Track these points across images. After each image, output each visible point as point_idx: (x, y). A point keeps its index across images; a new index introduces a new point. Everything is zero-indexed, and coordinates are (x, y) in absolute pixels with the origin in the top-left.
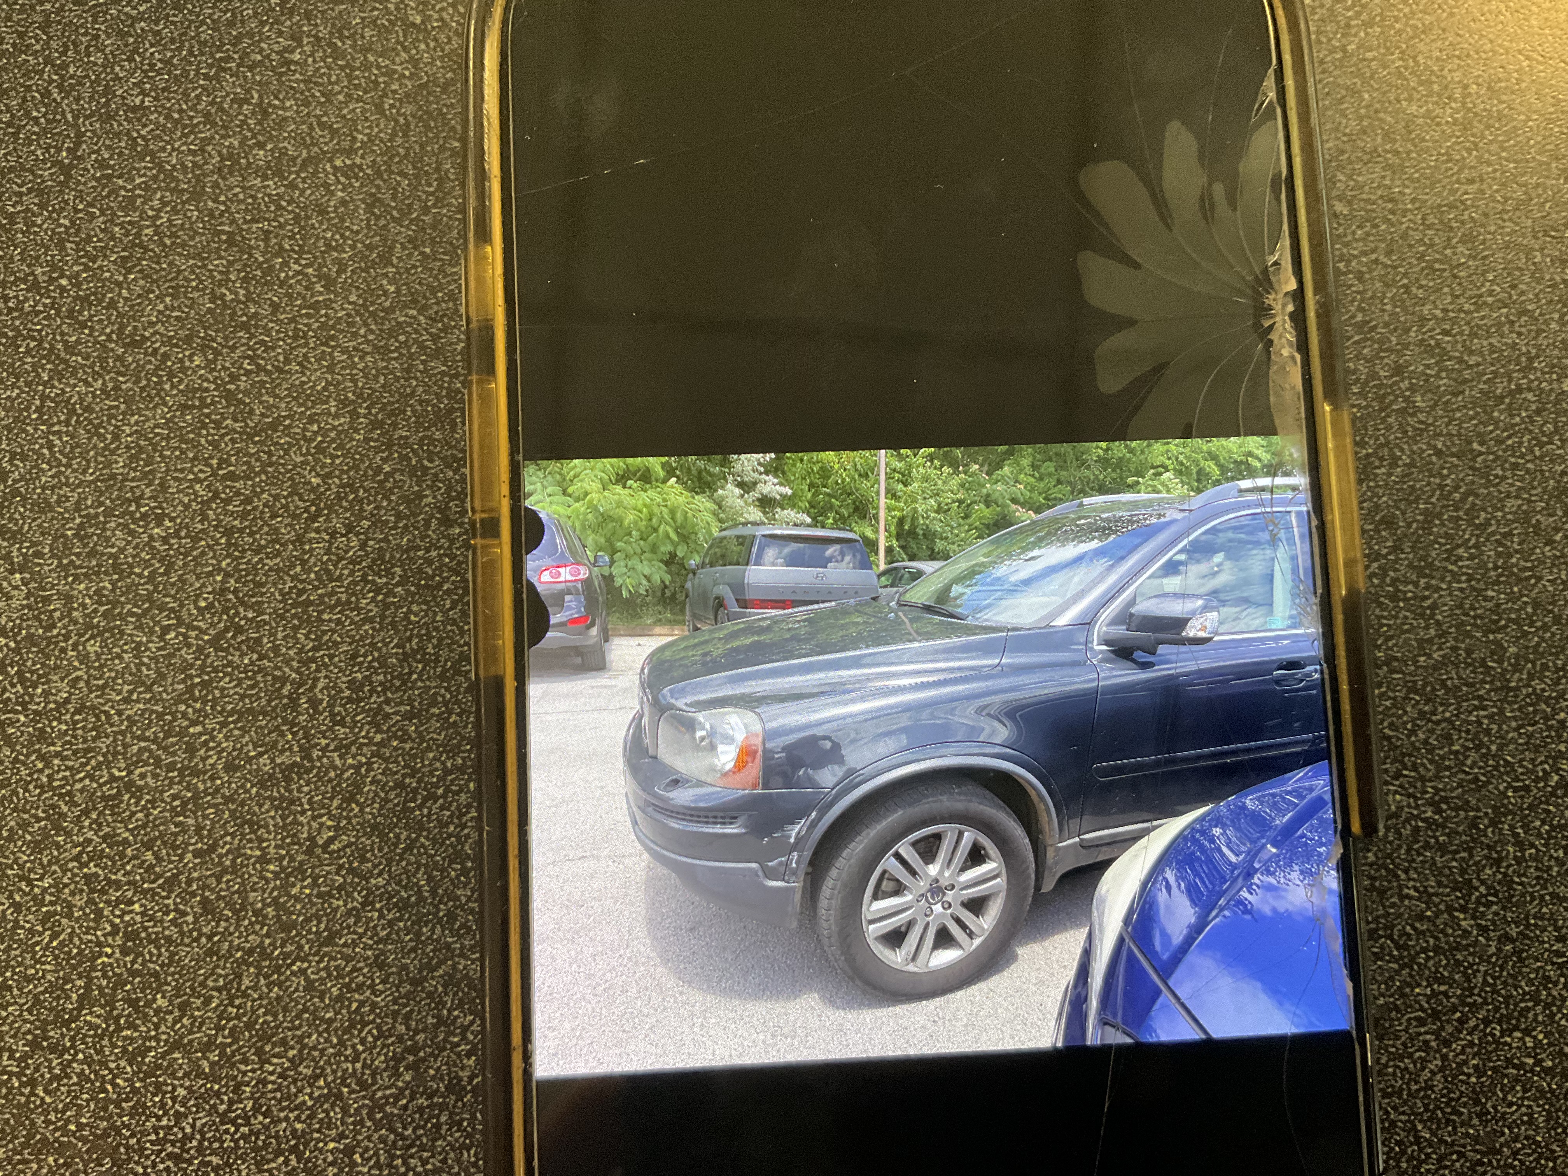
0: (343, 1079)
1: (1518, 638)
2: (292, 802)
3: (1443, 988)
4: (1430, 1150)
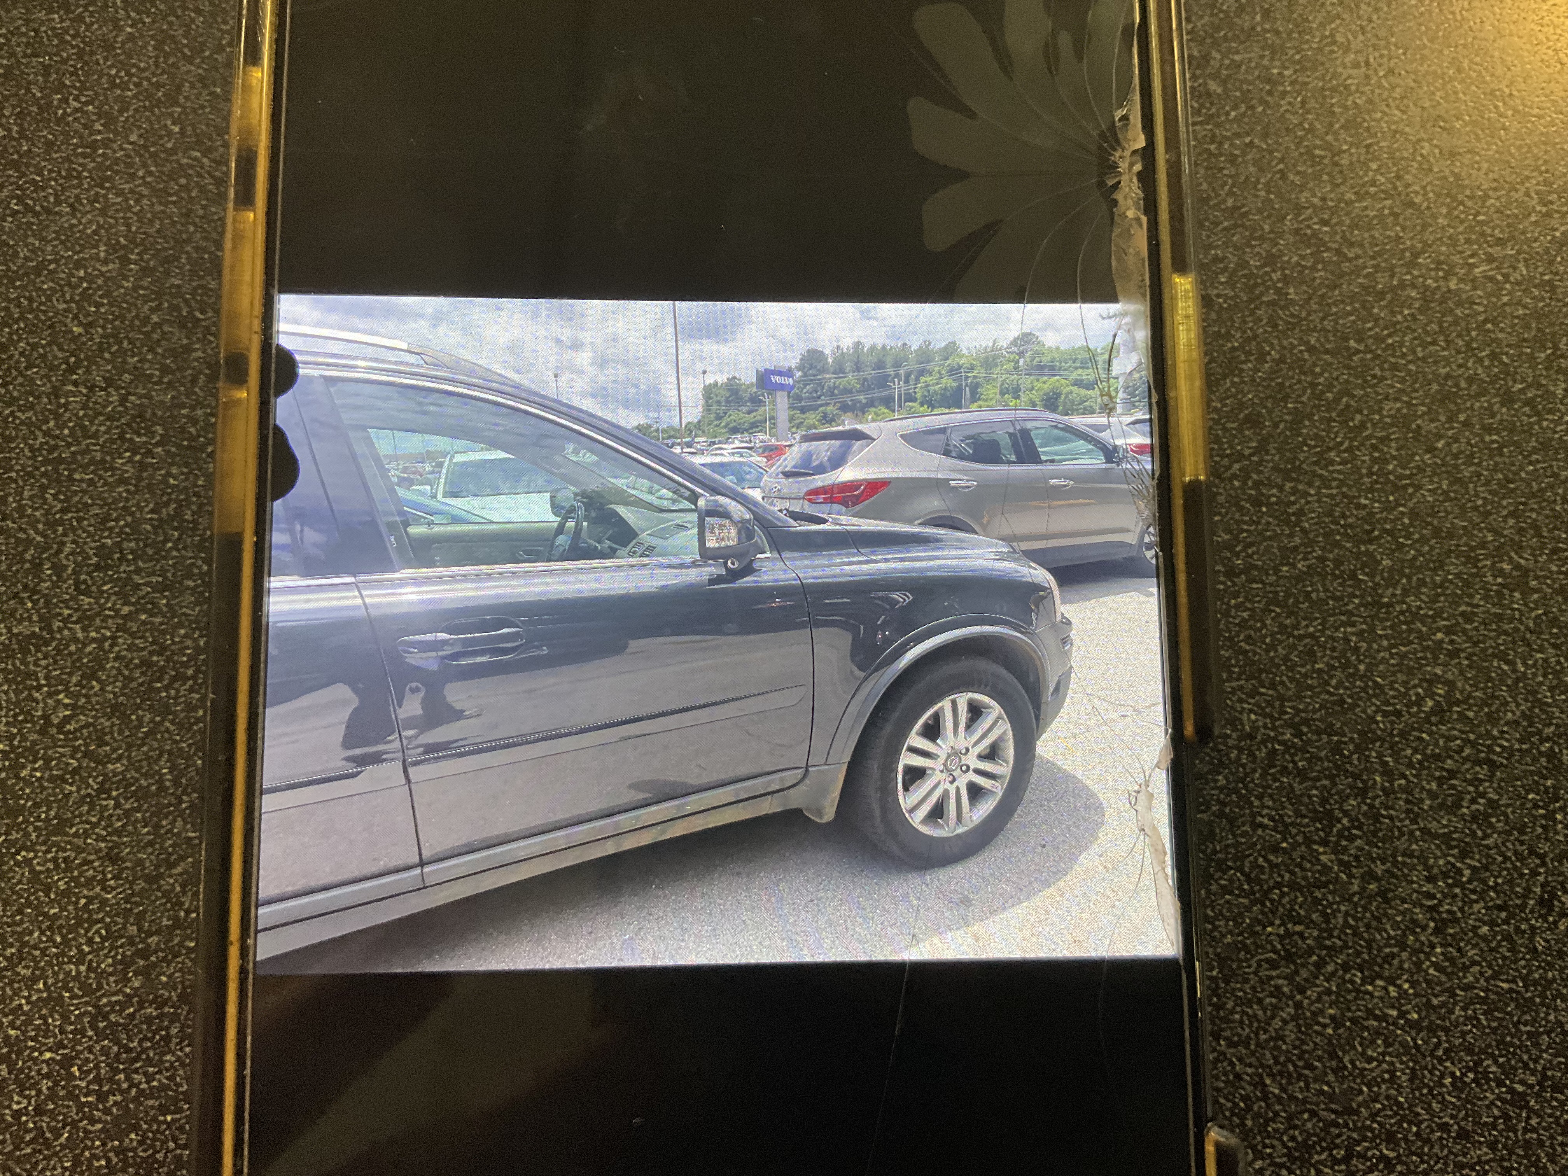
0: (65, 983)
1: (1393, 551)
2: (28, 675)
3: (1298, 928)
4: (1278, 1108)
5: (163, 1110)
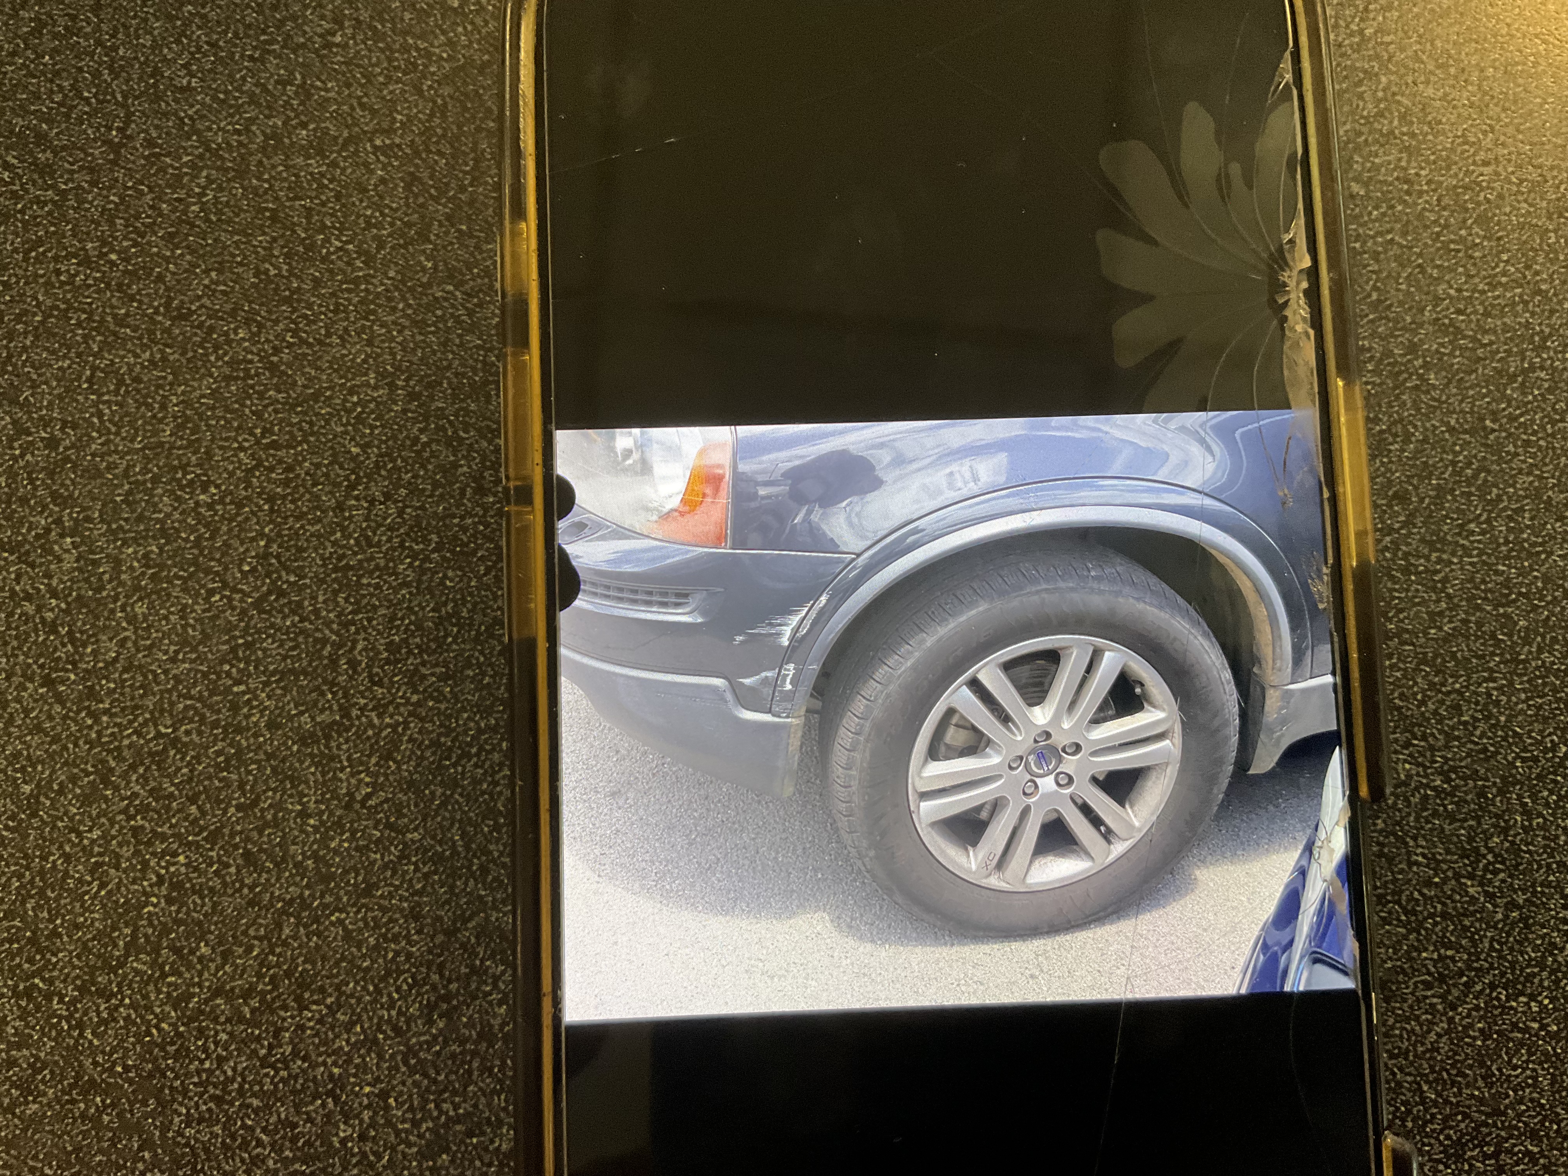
0: (379, 1026)
1: (1529, 612)
2: (332, 758)
3: (1450, 953)
4: (1435, 1111)
5: (470, 1134)
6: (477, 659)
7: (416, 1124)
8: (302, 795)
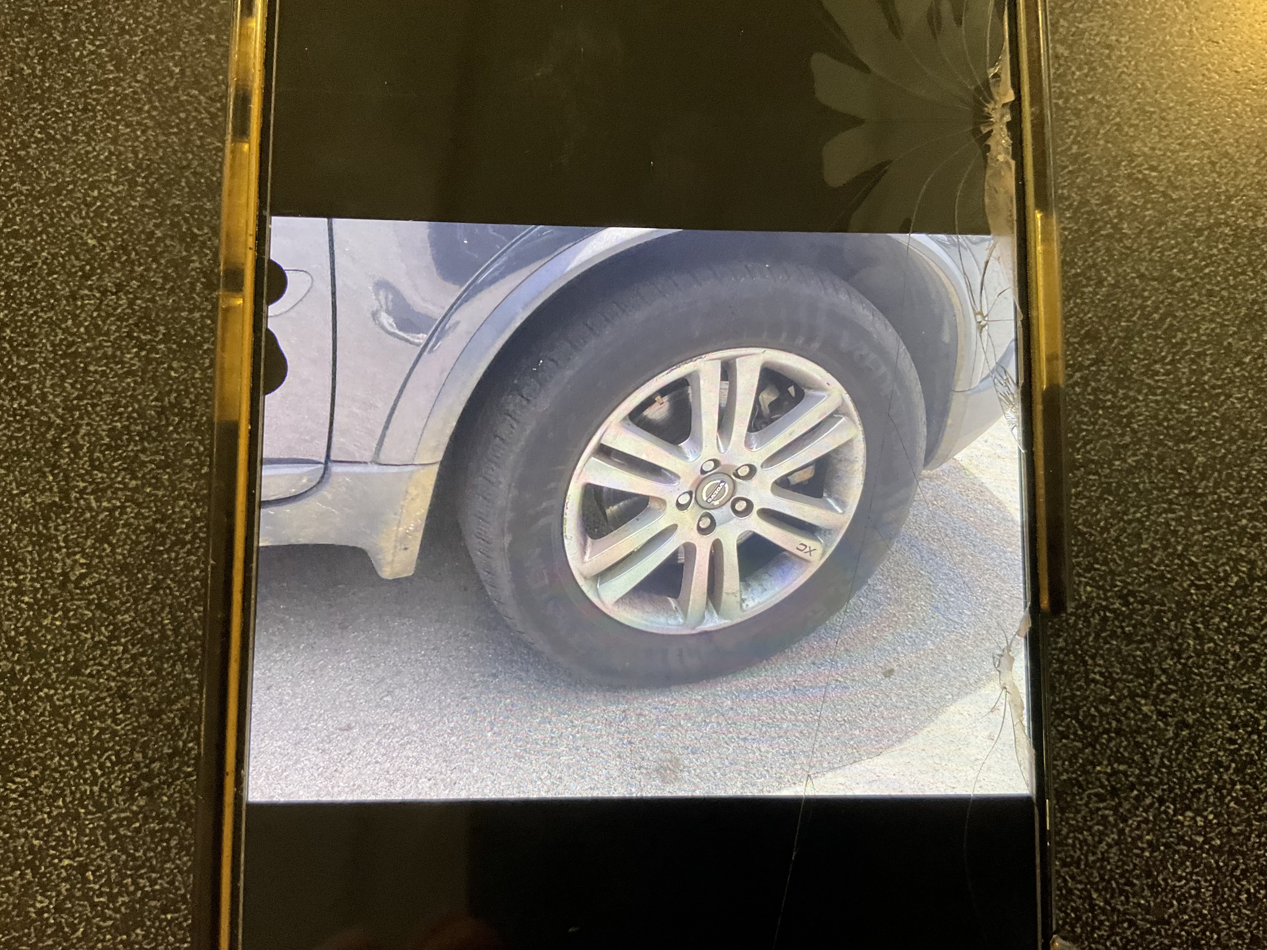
0: (81, 800)
1: (1207, 449)
2: (49, 538)
4: (1103, 918)
5: (164, 909)
6: (197, 449)
7: (112, 898)
8: (18, 573)
